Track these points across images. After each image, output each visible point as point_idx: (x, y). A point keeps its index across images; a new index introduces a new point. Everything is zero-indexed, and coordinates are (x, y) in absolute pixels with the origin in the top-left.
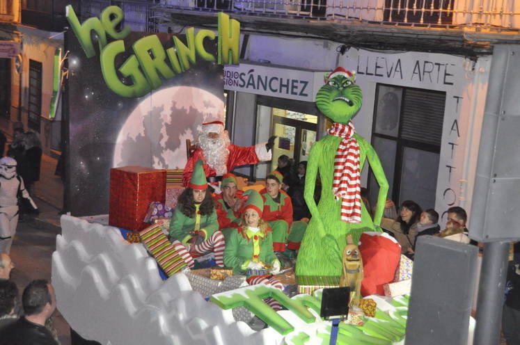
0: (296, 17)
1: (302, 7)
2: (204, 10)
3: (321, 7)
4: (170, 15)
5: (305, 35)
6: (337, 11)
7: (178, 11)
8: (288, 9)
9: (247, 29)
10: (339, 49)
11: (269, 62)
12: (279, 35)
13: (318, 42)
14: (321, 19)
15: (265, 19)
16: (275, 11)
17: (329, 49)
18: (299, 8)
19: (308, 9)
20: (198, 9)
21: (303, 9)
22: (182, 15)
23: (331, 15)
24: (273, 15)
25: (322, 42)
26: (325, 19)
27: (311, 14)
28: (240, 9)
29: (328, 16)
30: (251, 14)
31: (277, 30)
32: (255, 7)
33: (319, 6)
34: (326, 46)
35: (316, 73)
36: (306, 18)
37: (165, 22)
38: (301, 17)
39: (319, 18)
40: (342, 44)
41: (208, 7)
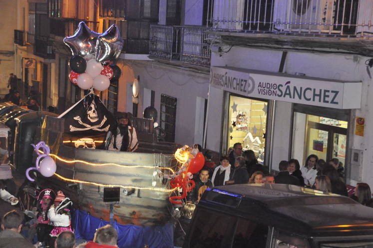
0: (328, 35)
1: (334, 26)
2: (248, 32)
3: (351, 26)
4: (220, 37)
5: (337, 50)
6: (366, 29)
7: (227, 34)
8: (321, 29)
9: (285, 47)
10: (368, 62)
11: (305, 75)
12: (313, 51)
13: (348, 56)
14: (351, 37)
15: (300, 38)
16: (309, 31)
17: (359, 63)
18: (332, 27)
19: (339, 28)
20: (242, 31)
21: (335, 29)
22: (231, 36)
23: (360, 33)
24: (307, 34)
25: (352, 57)
26: (355, 37)
27: (342, 33)
28: (279, 30)
29: (358, 33)
30: (289, 34)
31: (312, 47)
32: (293, 28)
33: (349, 25)
34: (355, 60)
35: (345, 84)
36: (337, 36)
37: (216, 43)
38: (332, 35)
39: (349, 36)
40: (370, 58)
41: (251, 29)
